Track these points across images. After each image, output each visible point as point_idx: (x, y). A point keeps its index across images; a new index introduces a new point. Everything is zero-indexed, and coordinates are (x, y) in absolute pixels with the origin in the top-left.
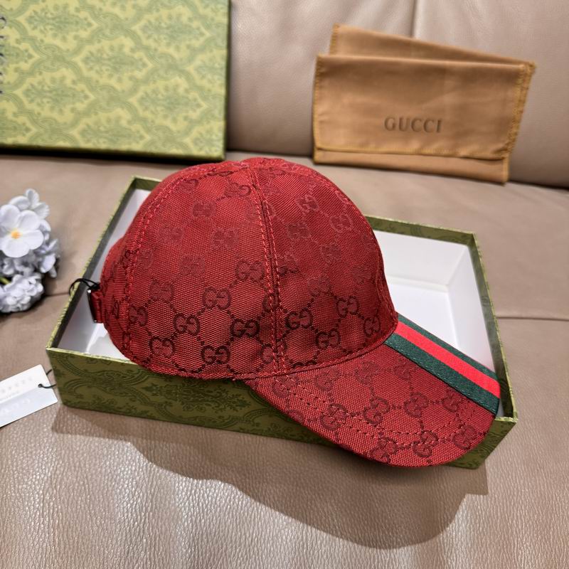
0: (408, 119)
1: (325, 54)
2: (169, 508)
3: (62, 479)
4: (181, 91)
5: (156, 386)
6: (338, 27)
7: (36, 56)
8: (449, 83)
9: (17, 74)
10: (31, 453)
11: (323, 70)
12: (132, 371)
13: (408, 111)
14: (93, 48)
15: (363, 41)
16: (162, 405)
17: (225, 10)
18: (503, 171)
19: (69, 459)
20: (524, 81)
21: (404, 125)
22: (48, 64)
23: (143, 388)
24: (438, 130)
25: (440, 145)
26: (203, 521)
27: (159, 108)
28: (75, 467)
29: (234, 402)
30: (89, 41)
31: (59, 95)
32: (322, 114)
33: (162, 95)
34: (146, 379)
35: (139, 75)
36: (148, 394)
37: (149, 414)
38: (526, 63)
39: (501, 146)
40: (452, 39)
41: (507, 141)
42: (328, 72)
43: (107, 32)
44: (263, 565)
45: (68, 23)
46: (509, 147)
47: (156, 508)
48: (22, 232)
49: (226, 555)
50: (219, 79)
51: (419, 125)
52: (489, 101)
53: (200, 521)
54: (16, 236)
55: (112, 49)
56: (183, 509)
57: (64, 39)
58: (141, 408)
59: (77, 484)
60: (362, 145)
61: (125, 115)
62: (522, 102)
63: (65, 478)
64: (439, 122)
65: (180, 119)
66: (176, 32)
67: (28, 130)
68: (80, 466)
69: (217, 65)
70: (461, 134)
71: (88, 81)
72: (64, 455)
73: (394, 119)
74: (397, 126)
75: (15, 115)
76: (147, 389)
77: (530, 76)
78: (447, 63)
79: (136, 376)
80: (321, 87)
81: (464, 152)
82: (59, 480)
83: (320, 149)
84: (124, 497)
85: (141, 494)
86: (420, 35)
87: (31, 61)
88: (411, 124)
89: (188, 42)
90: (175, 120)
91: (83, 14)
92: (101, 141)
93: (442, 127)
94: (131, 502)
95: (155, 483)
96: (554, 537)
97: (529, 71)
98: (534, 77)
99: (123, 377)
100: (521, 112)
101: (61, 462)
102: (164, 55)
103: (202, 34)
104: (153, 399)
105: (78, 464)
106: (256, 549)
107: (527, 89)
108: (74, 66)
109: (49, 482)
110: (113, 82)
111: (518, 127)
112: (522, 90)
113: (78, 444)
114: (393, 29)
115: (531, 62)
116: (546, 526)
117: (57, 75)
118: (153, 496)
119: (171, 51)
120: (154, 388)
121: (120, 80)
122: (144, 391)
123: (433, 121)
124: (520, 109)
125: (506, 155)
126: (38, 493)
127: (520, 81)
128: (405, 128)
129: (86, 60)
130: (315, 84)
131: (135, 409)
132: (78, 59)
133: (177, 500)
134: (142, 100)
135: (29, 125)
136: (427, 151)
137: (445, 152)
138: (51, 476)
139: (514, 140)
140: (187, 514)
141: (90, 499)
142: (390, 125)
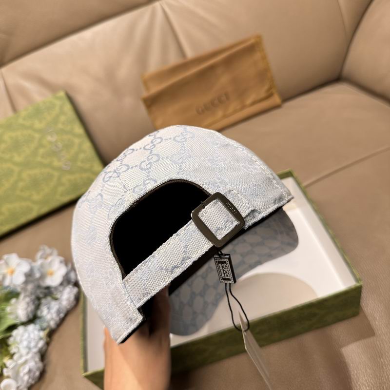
6: (143, 76)
8: (219, 71)
11: (149, 103)
15: (161, 76)
20: (259, 47)
24: (228, 98)
38: (255, 37)
39: (266, 87)
40: (208, 46)
41: (269, 83)
51: (215, 102)
73: (201, 107)
74: (204, 110)
77: (261, 42)
86: (190, 54)
93: (229, 96)
100: (267, 63)
107: (263, 50)
111: (270, 72)
112: (260, 52)
114: (174, 59)
115: (256, 35)
123: (222, 96)
127: (256, 48)
128: (209, 108)
130: (149, 113)
136: (229, 113)
137: (239, 108)
142: (200, 109)
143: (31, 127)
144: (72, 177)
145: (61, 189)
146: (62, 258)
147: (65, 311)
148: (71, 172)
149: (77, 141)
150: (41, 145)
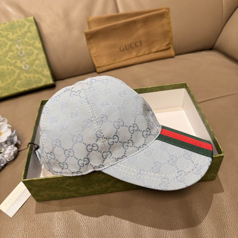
0: (128, 45)
1: (87, 30)
2: (75, 224)
3: (29, 227)
5: (70, 183)
6: (89, 18)
8: (139, 25)
10: (13, 221)
11: (88, 37)
12: (59, 180)
13: (127, 42)
15: (100, 20)
16: (76, 190)
18: (172, 52)
19: (29, 218)
20: (167, 15)
21: (127, 48)
23: (66, 186)
24: (141, 45)
25: (144, 50)
26: (90, 224)
28: (33, 220)
29: (105, 181)
32: (94, 54)
34: (66, 182)
36: (69, 187)
37: (72, 196)
38: (166, 8)
39: (167, 43)
40: (134, 8)
41: (169, 40)
42: (91, 37)
44: (119, 233)
46: (171, 42)
47: (70, 225)
49: (103, 234)
51: (133, 45)
52: (157, 27)
53: (89, 224)
56: (81, 222)
58: (68, 194)
59: (35, 227)
60: (114, 60)
62: (169, 23)
63: (30, 227)
64: (141, 42)
68: (35, 220)
70: (150, 43)
72: (27, 217)
73: (123, 46)
74: (125, 49)
76: (67, 185)
77: (169, 13)
79: (61, 181)
80: (90, 44)
81: (154, 50)
82: (28, 228)
83: (98, 67)
84: (56, 226)
85: (62, 222)
86: (121, 11)
88: (130, 46)
93: (142, 43)
94: (59, 226)
95: (66, 216)
96: (231, 182)
97: (167, 11)
98: (171, 13)
99: (56, 183)
100: (171, 27)
101: (27, 221)
104: (71, 189)
105: (33, 219)
106: (114, 228)
107: (170, 18)
109: (24, 230)
111: (171, 33)
112: (168, 18)
113: (32, 211)
114: (110, 12)
115: (167, 7)
116: (226, 179)
118: (67, 221)
120: (70, 184)
122: (66, 187)
123: (138, 42)
124: (170, 26)
125: (171, 46)
126: (21, 236)
127: (165, 16)
130: (87, 43)
131: (66, 195)
133: (77, 219)
136: (140, 54)
137: (147, 52)
138: (24, 227)
139: (172, 39)
140: (83, 224)
141: (42, 231)
142: (122, 49)
143: (6, 37)
144: (28, 75)
145: (19, 82)
146: (10, 126)
147: (5, 163)
148: (28, 72)
149: (36, 52)
150: (10, 50)
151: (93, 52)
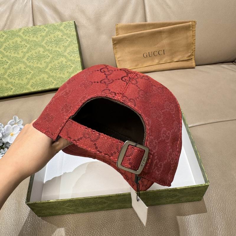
0: (152, 52)
4: (64, 63)
6: (117, 24)
7: (10, 62)
8: (164, 36)
9: (4, 70)
14: (29, 54)
15: (128, 28)
17: (74, 29)
18: (193, 63)
20: (193, 28)
22: (14, 64)
24: (164, 54)
27: (57, 71)
30: (27, 52)
31: (21, 74)
32: (118, 58)
33: (57, 66)
35: (47, 60)
38: (192, 21)
42: (117, 42)
43: (33, 47)
45: (18, 47)
48: (14, 133)
50: (77, 55)
51: (156, 53)
52: (181, 39)
54: (12, 135)
55: (36, 53)
57: (18, 53)
60: (136, 66)
61: (45, 76)
62: (194, 36)
65: (66, 73)
66: (58, 42)
67: (12, 89)
69: (75, 50)
70: (173, 53)
71: (30, 67)
73: (146, 53)
74: (148, 56)
75: (6, 84)
78: (161, 28)
80: (116, 48)
81: (176, 60)
87: (8, 64)
88: (153, 54)
89: (63, 44)
90: (64, 74)
91: (23, 43)
92: (39, 87)
97: (194, 24)
100: (195, 39)
102: (55, 51)
103: (67, 40)
108: (24, 62)
110: (39, 65)
111: (195, 45)
112: (193, 31)
115: (194, 20)
117: (18, 67)
119: (57, 49)
121: (41, 64)
123: (161, 51)
125: (193, 57)
127: (191, 28)
128: (151, 56)
129: (27, 59)
130: (114, 48)
132: (24, 60)
134: (50, 69)
135: (12, 87)
139: (194, 50)
142: (145, 56)
151: (118, 56)
